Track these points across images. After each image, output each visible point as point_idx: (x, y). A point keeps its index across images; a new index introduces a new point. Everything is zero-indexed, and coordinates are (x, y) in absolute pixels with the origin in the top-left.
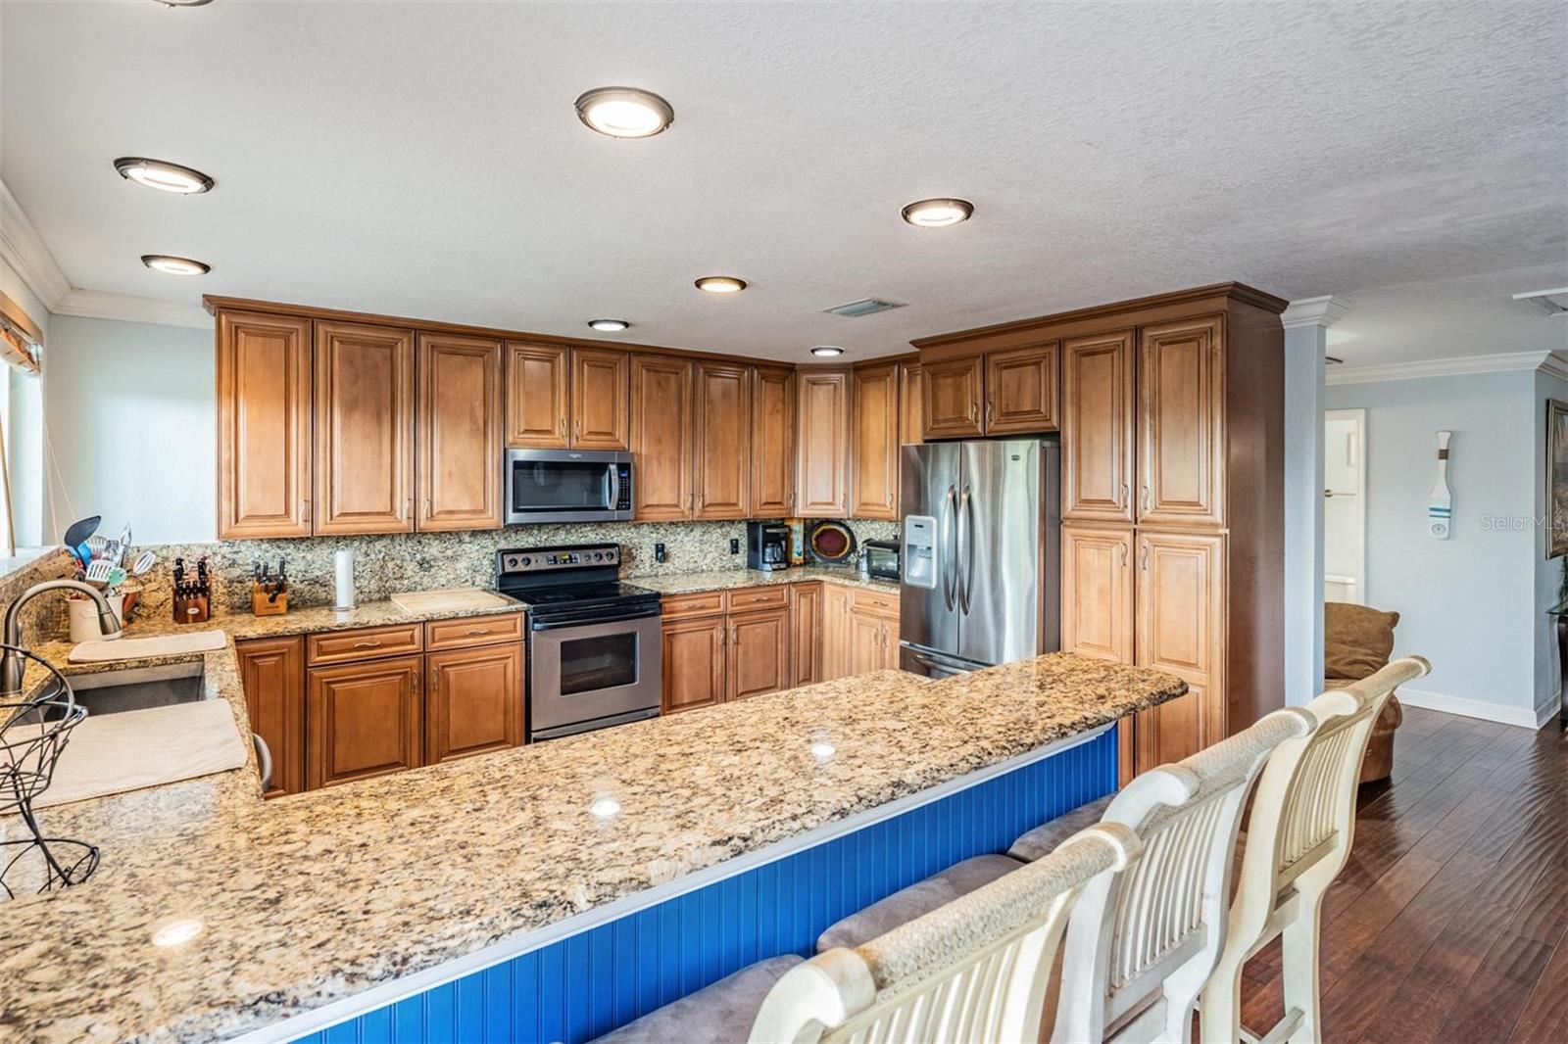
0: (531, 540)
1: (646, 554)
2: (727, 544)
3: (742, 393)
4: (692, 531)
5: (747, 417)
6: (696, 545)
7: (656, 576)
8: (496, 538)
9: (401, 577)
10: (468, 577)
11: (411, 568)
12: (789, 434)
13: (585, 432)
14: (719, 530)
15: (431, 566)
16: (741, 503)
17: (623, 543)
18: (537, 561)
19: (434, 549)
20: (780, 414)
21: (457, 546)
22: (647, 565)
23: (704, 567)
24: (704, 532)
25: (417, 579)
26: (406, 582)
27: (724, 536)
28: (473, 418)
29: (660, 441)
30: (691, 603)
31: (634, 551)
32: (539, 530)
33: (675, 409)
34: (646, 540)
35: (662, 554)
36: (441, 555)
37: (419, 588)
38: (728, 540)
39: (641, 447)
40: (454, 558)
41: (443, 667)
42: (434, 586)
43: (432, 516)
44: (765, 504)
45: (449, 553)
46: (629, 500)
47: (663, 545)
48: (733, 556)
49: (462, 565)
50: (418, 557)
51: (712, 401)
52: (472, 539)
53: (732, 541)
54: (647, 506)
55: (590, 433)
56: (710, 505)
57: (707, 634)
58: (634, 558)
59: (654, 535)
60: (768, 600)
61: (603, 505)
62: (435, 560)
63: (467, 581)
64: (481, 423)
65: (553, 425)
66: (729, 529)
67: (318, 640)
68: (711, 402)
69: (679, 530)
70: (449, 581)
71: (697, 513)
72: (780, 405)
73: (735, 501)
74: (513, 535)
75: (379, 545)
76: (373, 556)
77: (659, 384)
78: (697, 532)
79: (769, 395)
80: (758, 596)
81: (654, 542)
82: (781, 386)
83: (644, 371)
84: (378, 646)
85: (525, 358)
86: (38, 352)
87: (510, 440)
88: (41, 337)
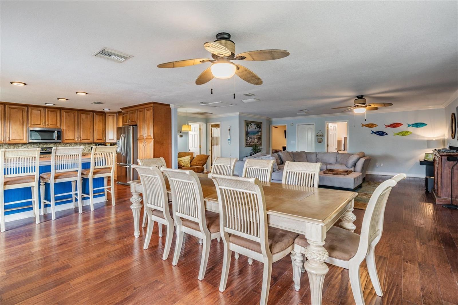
3: (91, 117)
5: (92, 122)
8: (28, 146)
12: (104, 126)
13: (49, 124)
14: (88, 146)
16: (91, 139)
20: (101, 122)
28: (20, 121)
29: (69, 127)
33: (73, 120)
39: (64, 128)
43: (9, 141)
44: (97, 140)
46: (60, 138)
54: (66, 140)
55: (50, 125)
56: (82, 140)
61: (54, 139)
64: (22, 122)
65: (41, 123)
68: (82, 119)
71: (79, 141)
72: (101, 120)
77: (69, 116)
79: (98, 118)
82: (101, 116)
83: (65, 113)
85: (33, 110)
87: (29, 126)
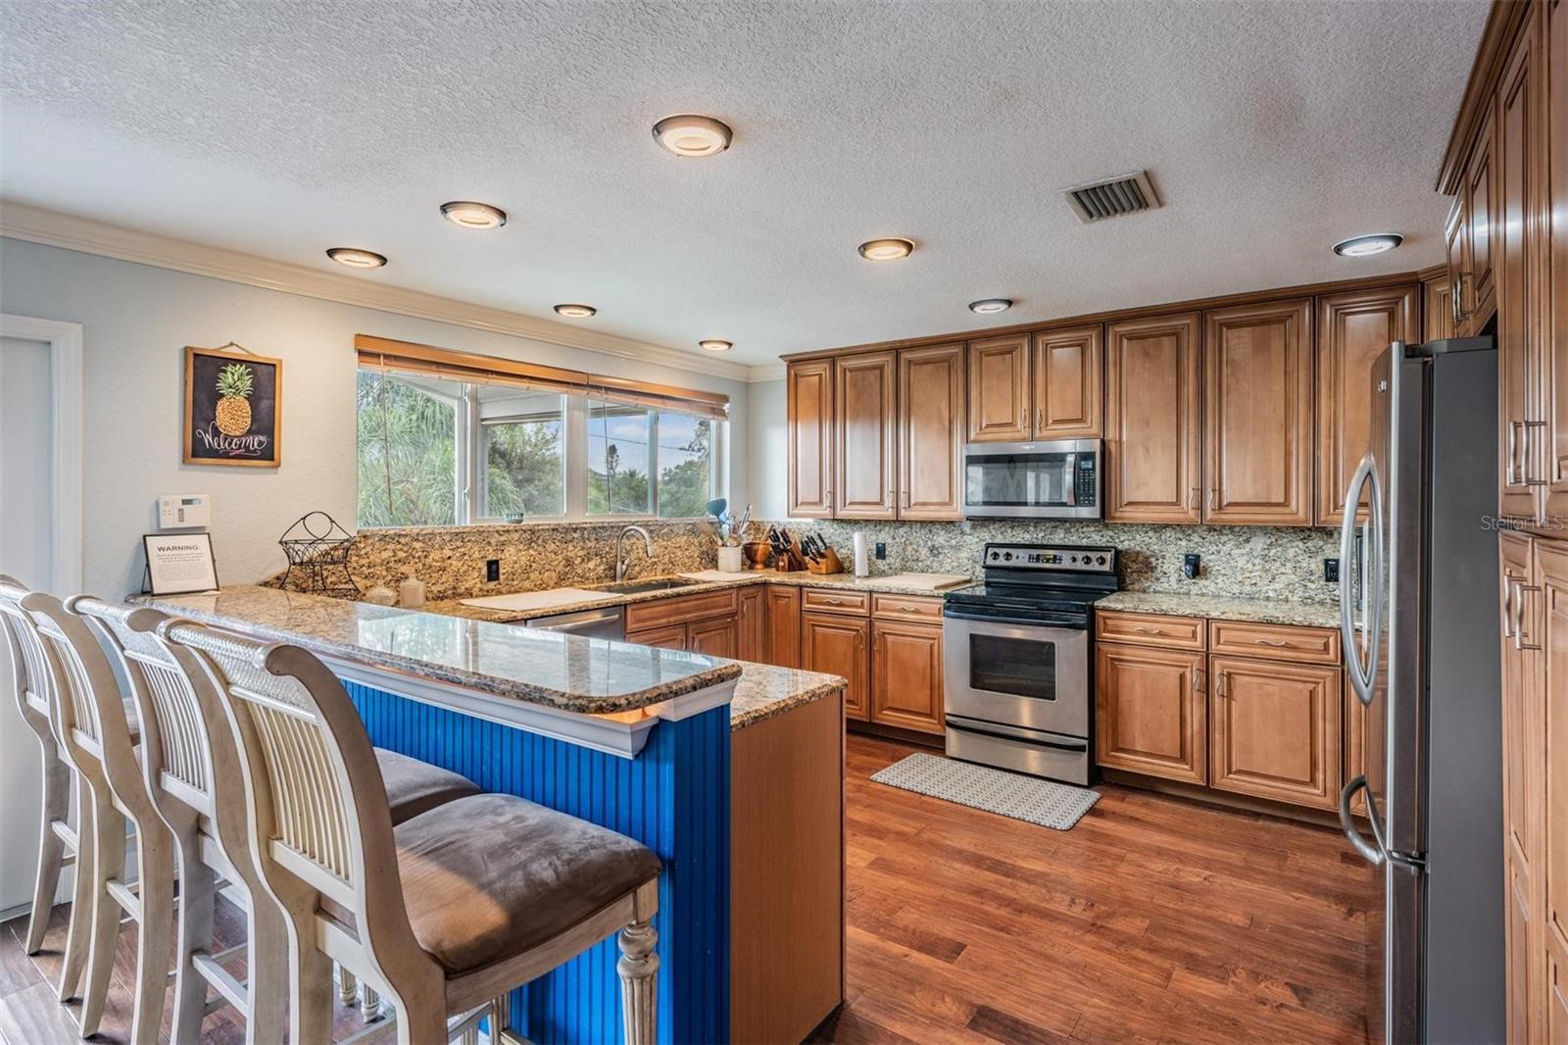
0: (1027, 537)
1: (1172, 564)
2: (1317, 566)
3: (1294, 340)
4: (1247, 541)
6: (1257, 561)
7: (1188, 594)
9: (917, 560)
10: (969, 566)
11: (924, 552)
13: (1050, 421)
14: (1301, 544)
15: (939, 553)
16: (1294, 503)
17: (1138, 548)
18: (1018, 557)
19: (940, 538)
21: (959, 536)
22: (1173, 579)
23: (1271, 594)
24: (1271, 544)
25: (929, 563)
26: (920, 564)
27: (1312, 554)
28: (939, 419)
29: (1148, 423)
30: (1146, 626)
31: (1153, 559)
32: (1035, 527)
34: (1172, 548)
35: (1196, 568)
36: (946, 544)
37: (930, 570)
38: (1320, 558)
39: (1121, 432)
40: (957, 548)
41: (884, 633)
42: (945, 570)
43: (909, 506)
45: (953, 542)
46: (1094, 495)
47: (1198, 557)
48: (1330, 585)
49: (964, 555)
50: (930, 544)
51: (1233, 361)
52: (972, 531)
53: (1326, 561)
54: (1130, 504)
55: (1054, 422)
56: (1230, 504)
57: (1175, 672)
58: (1153, 569)
59: (1183, 543)
60: (1287, 647)
62: (943, 547)
63: (967, 570)
64: (947, 423)
65: (1014, 416)
66: (1321, 543)
67: (808, 592)
69: (1224, 539)
70: (953, 568)
73: (1281, 499)
74: (1009, 530)
75: (902, 531)
76: (897, 540)
77: (1146, 353)
78: (1259, 543)
80: (1270, 638)
81: (1184, 551)
83: (1125, 342)
84: (841, 605)
85: (987, 355)
86: (726, 407)
87: (972, 436)
88: (725, 399)
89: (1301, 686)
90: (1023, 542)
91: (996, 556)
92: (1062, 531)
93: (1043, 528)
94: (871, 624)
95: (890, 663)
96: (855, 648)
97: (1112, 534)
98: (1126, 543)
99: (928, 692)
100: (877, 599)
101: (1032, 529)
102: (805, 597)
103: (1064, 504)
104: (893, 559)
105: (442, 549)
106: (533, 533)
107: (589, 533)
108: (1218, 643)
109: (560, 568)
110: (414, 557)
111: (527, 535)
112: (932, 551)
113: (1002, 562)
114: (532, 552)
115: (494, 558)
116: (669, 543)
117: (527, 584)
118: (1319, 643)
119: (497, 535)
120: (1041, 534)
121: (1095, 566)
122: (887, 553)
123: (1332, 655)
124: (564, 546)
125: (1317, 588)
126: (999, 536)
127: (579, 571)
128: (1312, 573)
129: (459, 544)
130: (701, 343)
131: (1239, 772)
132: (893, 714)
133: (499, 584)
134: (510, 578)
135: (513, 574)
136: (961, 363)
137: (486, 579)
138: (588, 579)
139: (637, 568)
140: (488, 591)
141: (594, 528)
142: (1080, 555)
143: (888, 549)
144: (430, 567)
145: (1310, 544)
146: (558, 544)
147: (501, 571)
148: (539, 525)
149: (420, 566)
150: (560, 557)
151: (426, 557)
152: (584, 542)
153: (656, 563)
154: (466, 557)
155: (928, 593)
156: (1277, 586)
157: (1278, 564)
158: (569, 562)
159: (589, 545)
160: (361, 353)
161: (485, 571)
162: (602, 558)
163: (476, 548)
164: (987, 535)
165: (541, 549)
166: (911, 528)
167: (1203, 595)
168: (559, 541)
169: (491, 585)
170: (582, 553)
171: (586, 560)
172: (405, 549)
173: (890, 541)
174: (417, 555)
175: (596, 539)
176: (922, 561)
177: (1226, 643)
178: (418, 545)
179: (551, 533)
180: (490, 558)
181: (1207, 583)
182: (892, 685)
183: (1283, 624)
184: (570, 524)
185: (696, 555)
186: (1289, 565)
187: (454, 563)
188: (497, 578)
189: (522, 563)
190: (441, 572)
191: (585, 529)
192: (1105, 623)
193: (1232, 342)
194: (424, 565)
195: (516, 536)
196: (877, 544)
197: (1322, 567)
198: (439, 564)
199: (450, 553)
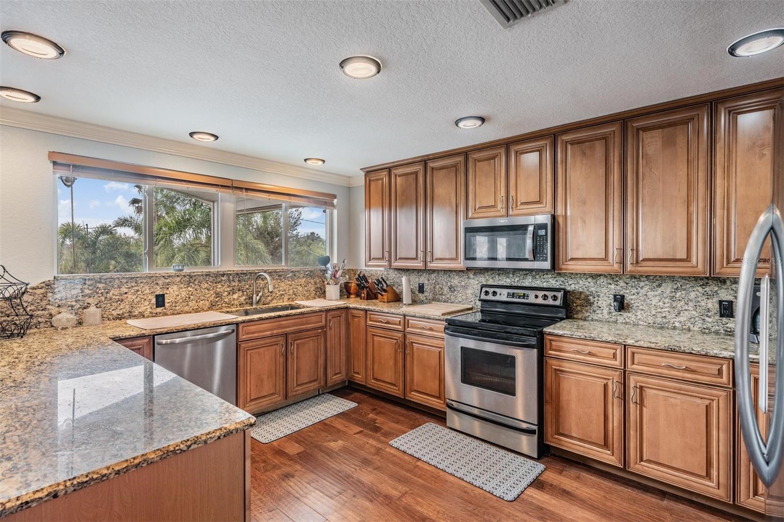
0: (508, 280)
1: (604, 302)
2: (713, 305)
4: (659, 286)
5: (703, 162)
6: (667, 300)
7: (616, 322)
9: (442, 294)
10: (473, 299)
11: (446, 289)
13: (518, 203)
14: (700, 289)
15: (455, 290)
16: (694, 259)
17: (581, 290)
18: (500, 294)
19: (455, 280)
21: (467, 280)
22: (605, 311)
23: (677, 324)
24: (677, 289)
25: (449, 296)
26: (444, 297)
27: (709, 296)
28: (450, 204)
29: (584, 203)
30: (580, 347)
31: (591, 298)
32: (513, 274)
33: (602, 171)
34: (604, 290)
35: (621, 304)
36: (459, 284)
37: (450, 301)
38: (716, 300)
39: (564, 209)
40: (465, 287)
41: (412, 342)
42: (456, 301)
43: (433, 261)
44: (737, 260)
45: (463, 283)
46: (546, 254)
47: (623, 297)
48: (724, 319)
49: (469, 292)
50: (449, 284)
51: (647, 154)
52: (474, 276)
53: (721, 302)
54: (572, 259)
56: (644, 260)
57: (601, 383)
58: (591, 304)
59: (613, 286)
60: (687, 370)
61: (524, 256)
62: (456, 286)
63: (471, 301)
64: (455, 207)
65: (496, 201)
66: (716, 288)
67: (370, 314)
69: (642, 284)
70: (463, 300)
73: (684, 257)
74: (497, 276)
75: (433, 276)
76: (431, 281)
77: (584, 153)
78: (667, 288)
80: (674, 362)
81: (613, 292)
83: (569, 147)
84: (388, 323)
85: (479, 161)
86: (335, 201)
87: (470, 215)
88: (335, 197)
89: (699, 401)
90: (505, 284)
91: (487, 293)
92: (530, 277)
93: (519, 275)
94: (405, 336)
95: (415, 362)
96: (396, 351)
97: (563, 279)
98: (573, 286)
99: (437, 382)
100: (408, 321)
101: (511, 276)
102: (368, 317)
103: (526, 260)
104: (428, 294)
105: (120, 288)
106: (191, 277)
107: (233, 278)
108: (633, 363)
109: (212, 298)
110: (97, 293)
111: (187, 279)
112: (450, 288)
113: (490, 297)
114: (190, 289)
115: (161, 293)
116: (293, 282)
117: (187, 309)
118: (714, 369)
119: (163, 279)
120: (517, 279)
121: (550, 302)
122: (425, 289)
123: (725, 379)
124: (215, 285)
125: (713, 321)
126: (491, 280)
127: (226, 300)
128: (709, 310)
129: (133, 284)
130: (305, 160)
131: (649, 461)
132: (417, 394)
133: (165, 309)
134: (174, 305)
135: (176, 303)
136: (462, 168)
137: (155, 306)
138: (233, 305)
139: (270, 298)
140: (156, 313)
141: (238, 274)
142: (540, 294)
143: (426, 287)
144: (111, 299)
145: (707, 289)
146: (210, 284)
147: (166, 301)
148: (194, 272)
149: (103, 298)
150: (212, 292)
151: (107, 293)
152: (230, 283)
153: (283, 294)
154: (140, 293)
155: (437, 317)
156: (682, 319)
157: (682, 303)
158: (218, 295)
159: (234, 284)
160: (55, 163)
161: (154, 301)
162: (243, 292)
163: (147, 287)
164: (483, 279)
165: (197, 287)
166: (438, 274)
167: (626, 323)
168: (211, 282)
169: (159, 310)
170: (229, 289)
171: (231, 293)
172: (90, 288)
173: (426, 282)
174: (100, 292)
175: (239, 281)
176: (445, 295)
177: (639, 364)
178: (101, 286)
179: (204, 277)
180: (158, 293)
181: (630, 315)
182: (417, 376)
183: (684, 352)
184: (218, 272)
185: (312, 290)
186: (691, 304)
187: (130, 296)
188: (164, 306)
189: (183, 296)
190: (119, 302)
191: (231, 274)
192: (551, 344)
193: (646, 142)
194: (106, 298)
195: (178, 279)
196: (419, 284)
197: (718, 306)
198: (117, 297)
199: (127, 290)
